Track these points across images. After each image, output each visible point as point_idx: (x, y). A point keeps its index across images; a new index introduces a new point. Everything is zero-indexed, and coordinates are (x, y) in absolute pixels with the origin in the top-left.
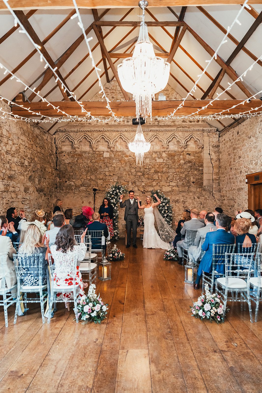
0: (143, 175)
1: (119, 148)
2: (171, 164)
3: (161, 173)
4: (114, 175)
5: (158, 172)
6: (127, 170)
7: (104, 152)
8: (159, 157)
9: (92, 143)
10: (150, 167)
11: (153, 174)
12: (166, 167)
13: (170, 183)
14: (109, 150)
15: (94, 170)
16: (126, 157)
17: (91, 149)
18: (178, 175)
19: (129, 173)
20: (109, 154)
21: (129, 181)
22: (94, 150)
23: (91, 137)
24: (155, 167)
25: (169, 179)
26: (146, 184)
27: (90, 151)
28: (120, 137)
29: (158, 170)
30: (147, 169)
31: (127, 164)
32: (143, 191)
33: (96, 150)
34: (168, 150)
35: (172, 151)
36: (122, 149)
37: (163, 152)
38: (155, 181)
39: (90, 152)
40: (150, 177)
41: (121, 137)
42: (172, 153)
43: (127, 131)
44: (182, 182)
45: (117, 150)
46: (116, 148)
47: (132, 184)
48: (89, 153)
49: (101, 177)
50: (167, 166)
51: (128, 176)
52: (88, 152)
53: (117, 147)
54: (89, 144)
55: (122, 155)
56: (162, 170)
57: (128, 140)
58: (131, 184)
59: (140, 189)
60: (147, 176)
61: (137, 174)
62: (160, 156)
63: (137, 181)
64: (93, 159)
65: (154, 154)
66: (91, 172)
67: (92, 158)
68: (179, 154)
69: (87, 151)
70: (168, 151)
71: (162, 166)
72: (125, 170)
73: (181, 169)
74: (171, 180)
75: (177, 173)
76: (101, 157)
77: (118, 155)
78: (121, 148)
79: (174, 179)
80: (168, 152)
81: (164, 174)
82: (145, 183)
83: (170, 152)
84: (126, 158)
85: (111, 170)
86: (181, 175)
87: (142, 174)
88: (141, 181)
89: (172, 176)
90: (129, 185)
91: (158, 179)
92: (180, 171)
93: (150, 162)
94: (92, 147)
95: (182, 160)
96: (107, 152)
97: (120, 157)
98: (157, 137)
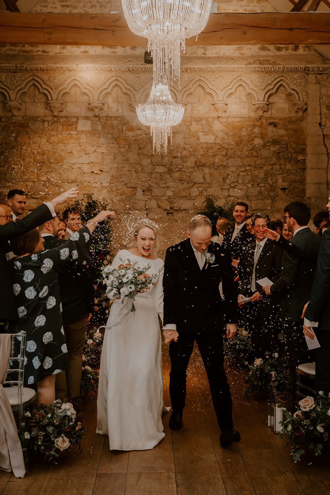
0: (170, 171)
1: (114, 110)
2: (232, 147)
3: (209, 167)
4: (101, 171)
5: (204, 165)
6: (132, 161)
7: (78, 119)
8: (205, 130)
9: (50, 98)
10: (185, 153)
11: (191, 170)
12: (222, 153)
13: (231, 190)
14: (90, 114)
15: (55, 159)
16: (129, 130)
17: (48, 112)
18: (250, 173)
19: (136, 168)
20: (89, 123)
21: (137, 186)
22: (56, 114)
23: (48, 83)
24: (197, 153)
25: (228, 181)
26: (175, 194)
27: (46, 116)
28: (115, 83)
29: (204, 161)
30: (177, 159)
31: (133, 146)
32: (168, 208)
33: (61, 114)
34: (227, 114)
35: (236, 117)
36: (120, 111)
37: (214, 118)
38: (196, 186)
39: (45, 119)
40: (185, 177)
41: (118, 83)
42: (236, 122)
43: (131, 70)
44: (258, 189)
45: (110, 115)
46: (106, 109)
47: (144, 194)
48: (44, 121)
49: (72, 177)
50: (224, 153)
51: (134, 175)
52: (42, 118)
53: (108, 107)
54: (44, 100)
55: (120, 126)
56: (212, 160)
57: (133, 91)
58: (141, 193)
59: (161, 204)
60: (177, 175)
61: (156, 171)
62: (208, 128)
63: (154, 185)
64: (54, 135)
65: (193, 123)
66: (49, 164)
67: (52, 133)
68: (250, 123)
69: (39, 117)
70: (227, 118)
71: (211, 151)
72: (127, 160)
73: (255, 159)
74: (233, 185)
75: (247, 168)
76: (71, 130)
77: (112, 126)
78: (118, 110)
79: (240, 181)
80: (224, 120)
81: (216, 169)
82: (173, 190)
83: (230, 120)
84: (130, 134)
85: (94, 161)
86: (256, 172)
87: (166, 170)
88: (164, 186)
89: (236, 174)
90: (137, 194)
91: (202, 181)
92: (253, 163)
93: (185, 143)
94: (50, 107)
95: (259, 138)
96: (87, 118)
97: (115, 131)
98: (200, 85)
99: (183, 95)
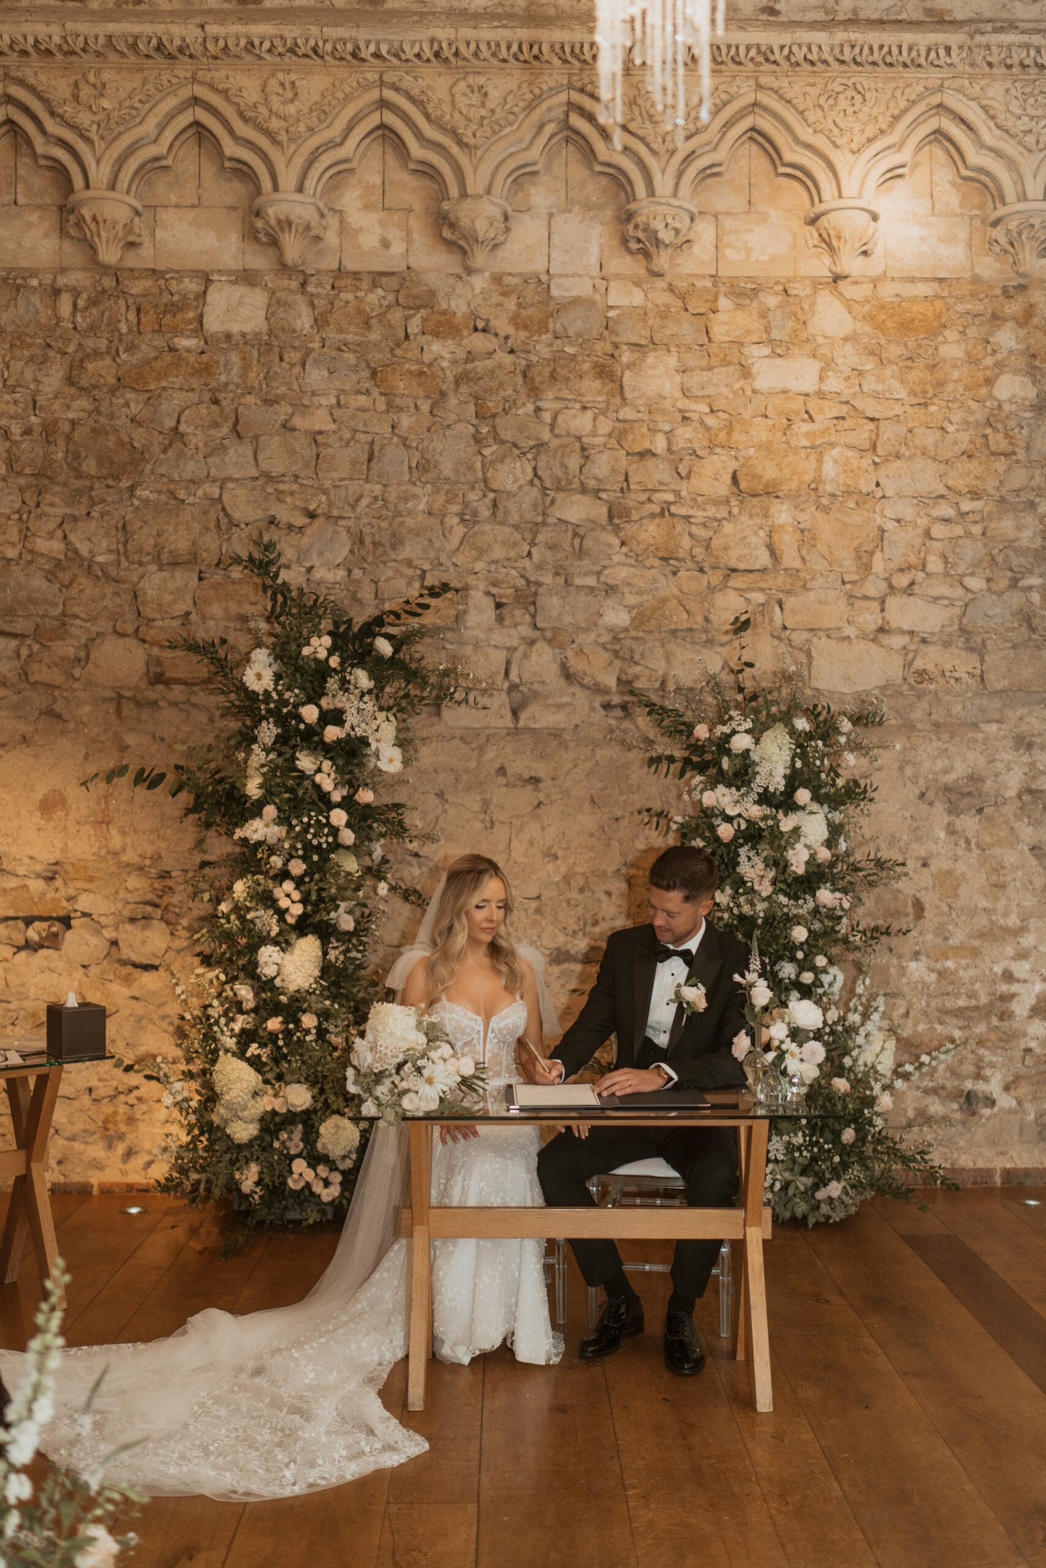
0: (616, 515)
1: (369, 241)
2: (898, 409)
3: (795, 498)
4: (312, 515)
5: (771, 492)
6: (447, 469)
7: (207, 280)
8: (776, 334)
9: (78, 181)
10: (685, 435)
11: (711, 511)
12: (851, 438)
13: (892, 602)
14: (259, 261)
15: (100, 460)
16: (436, 335)
17: (71, 252)
18: (977, 530)
19: (466, 504)
20: (257, 299)
21: (471, 580)
22: (109, 255)
23: (68, 109)
24: (738, 437)
25: (878, 564)
26: (641, 618)
27: (63, 270)
28: (374, 120)
29: (770, 473)
30: (651, 463)
31: (453, 401)
32: (611, 681)
33: (132, 261)
34: (874, 266)
35: (913, 280)
36: (397, 248)
37: (817, 284)
38: (737, 582)
39: (62, 281)
40: (686, 542)
41: (390, 118)
42: (914, 300)
43: (447, 53)
44: (1016, 599)
45: (350, 265)
46: (331, 238)
47: (500, 619)
48: (57, 292)
49: (180, 542)
50: (863, 434)
51: (459, 531)
52: (48, 279)
53: (344, 229)
54: (51, 197)
55: (396, 316)
56: (807, 468)
57: (455, 149)
58: (490, 613)
59: (577, 665)
60: (651, 532)
61: (557, 513)
62: (791, 324)
63: (548, 579)
64: (96, 354)
65: (724, 303)
66: (78, 484)
67: (90, 343)
68: (979, 307)
69: (34, 273)
70: (875, 282)
71: (807, 427)
72: (424, 466)
73: (1001, 465)
74: (903, 581)
75: (966, 506)
76: (177, 332)
77: (359, 312)
78: (386, 244)
79: (935, 565)
80: (865, 290)
81: (826, 510)
82: (631, 599)
83: (888, 291)
84: (438, 348)
85: (277, 470)
86: (1006, 526)
87: (601, 512)
88: (591, 581)
89: (913, 536)
90: (472, 619)
91: (763, 559)
92: (991, 484)
93: (685, 393)
94: (80, 224)
95: (1017, 372)
96: (247, 278)
97: (374, 336)
98: (756, 135)
99: (680, 175)
